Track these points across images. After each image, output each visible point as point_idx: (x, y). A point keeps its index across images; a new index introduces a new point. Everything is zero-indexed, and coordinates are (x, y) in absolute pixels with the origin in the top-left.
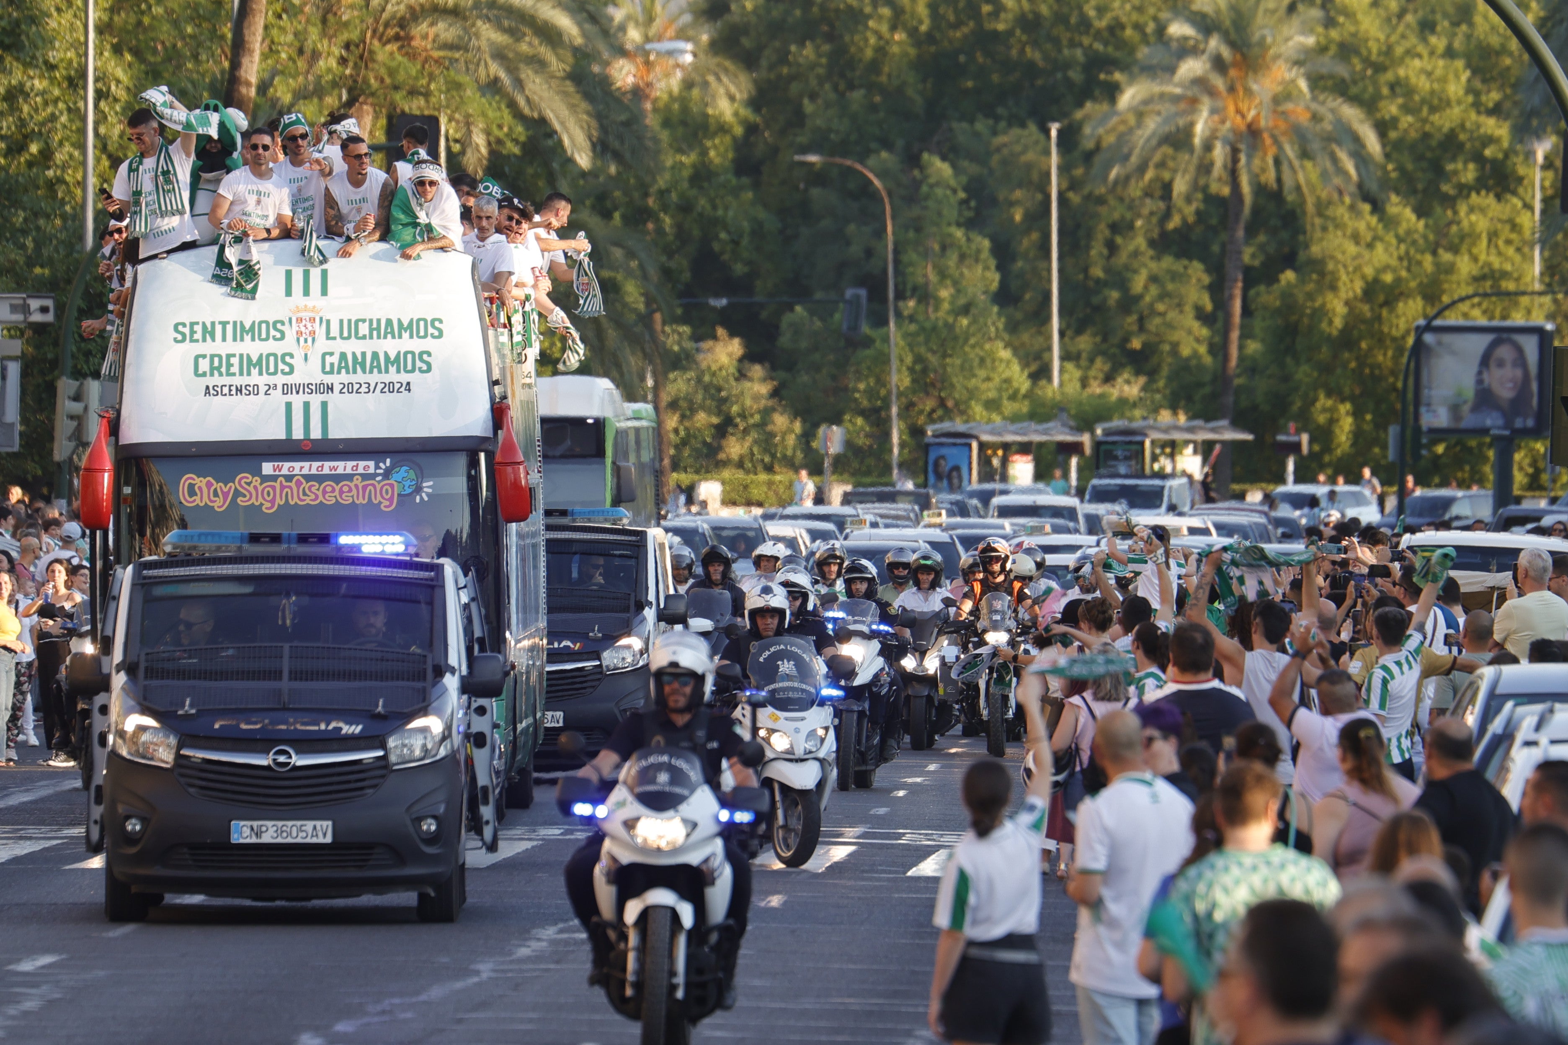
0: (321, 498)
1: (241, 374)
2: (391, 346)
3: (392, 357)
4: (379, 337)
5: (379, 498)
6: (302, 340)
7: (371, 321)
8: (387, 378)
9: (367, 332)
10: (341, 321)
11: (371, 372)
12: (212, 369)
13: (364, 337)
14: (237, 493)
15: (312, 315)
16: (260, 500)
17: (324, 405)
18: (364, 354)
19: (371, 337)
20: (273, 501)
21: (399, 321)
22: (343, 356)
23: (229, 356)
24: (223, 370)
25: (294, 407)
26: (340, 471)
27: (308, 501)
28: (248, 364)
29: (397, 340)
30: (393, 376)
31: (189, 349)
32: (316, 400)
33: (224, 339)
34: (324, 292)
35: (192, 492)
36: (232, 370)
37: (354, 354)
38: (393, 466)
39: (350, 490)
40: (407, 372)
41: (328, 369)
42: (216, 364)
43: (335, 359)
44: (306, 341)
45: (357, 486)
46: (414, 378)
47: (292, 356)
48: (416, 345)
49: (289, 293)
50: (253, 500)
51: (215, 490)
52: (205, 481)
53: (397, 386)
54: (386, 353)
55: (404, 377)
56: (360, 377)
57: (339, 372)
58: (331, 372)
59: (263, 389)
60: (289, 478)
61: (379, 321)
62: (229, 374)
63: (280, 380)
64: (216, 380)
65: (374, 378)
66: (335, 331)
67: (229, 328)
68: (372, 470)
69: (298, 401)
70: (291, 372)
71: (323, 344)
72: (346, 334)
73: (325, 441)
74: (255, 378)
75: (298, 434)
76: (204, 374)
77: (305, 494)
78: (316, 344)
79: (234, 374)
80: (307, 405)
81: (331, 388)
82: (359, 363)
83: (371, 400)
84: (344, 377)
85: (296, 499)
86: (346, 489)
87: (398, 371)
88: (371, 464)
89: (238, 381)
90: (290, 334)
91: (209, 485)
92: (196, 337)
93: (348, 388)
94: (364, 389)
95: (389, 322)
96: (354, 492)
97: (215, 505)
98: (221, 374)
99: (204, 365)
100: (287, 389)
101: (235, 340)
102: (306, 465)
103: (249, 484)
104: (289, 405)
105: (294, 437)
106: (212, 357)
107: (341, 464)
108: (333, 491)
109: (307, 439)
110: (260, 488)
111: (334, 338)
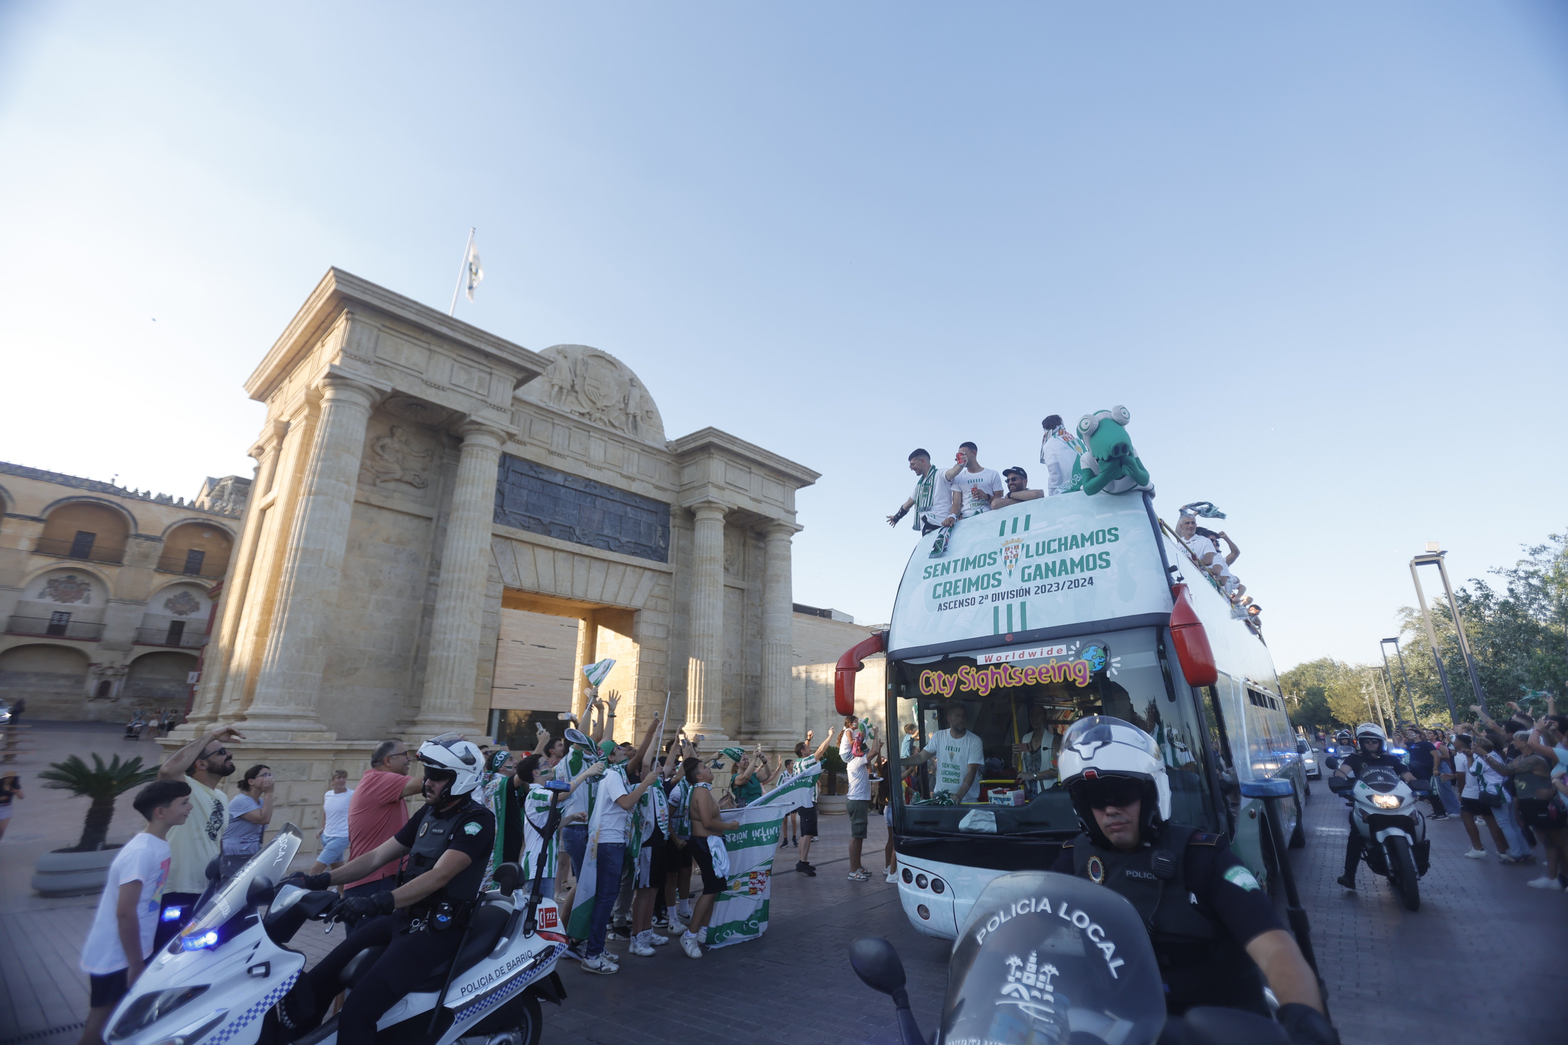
0: (1024, 681)
1: (964, 592)
2: (1075, 554)
3: (1077, 561)
4: (1066, 549)
5: (1073, 676)
6: (1008, 561)
7: (1060, 540)
8: (1072, 577)
9: (1057, 548)
10: (1038, 544)
11: (1060, 574)
12: (945, 591)
13: (1055, 551)
14: (960, 682)
15: (1016, 544)
16: (977, 686)
17: (1023, 605)
18: (1054, 563)
19: (1060, 550)
20: (986, 686)
21: (1082, 535)
22: (1038, 567)
23: (956, 582)
24: (952, 591)
25: (1000, 609)
26: (1038, 656)
27: (1014, 683)
28: (969, 584)
29: (1081, 548)
30: (1078, 575)
31: (933, 581)
32: (1016, 602)
33: (955, 571)
34: (1027, 528)
35: (928, 684)
36: (958, 590)
37: (1046, 564)
38: (1083, 647)
39: (1048, 672)
40: (1088, 569)
41: (1026, 578)
42: (948, 588)
43: (1032, 571)
44: (1011, 562)
45: (1053, 668)
46: (1096, 574)
47: (1000, 573)
48: (1096, 549)
49: (1002, 533)
50: (972, 686)
51: (944, 680)
52: (936, 674)
53: (1081, 582)
54: (1072, 559)
55: (1087, 574)
56: (1051, 580)
57: (1035, 579)
58: (1029, 580)
59: (978, 600)
60: (998, 665)
61: (1066, 538)
62: (955, 593)
63: (991, 591)
64: (948, 599)
65: (1063, 578)
66: (1032, 550)
67: (959, 563)
68: (1064, 653)
69: (1002, 605)
70: (999, 584)
71: (1023, 561)
72: (1040, 552)
73: (1024, 632)
74: (975, 593)
75: (1003, 630)
76: (939, 596)
77: (1011, 678)
78: (1018, 562)
79: (959, 593)
80: (1009, 607)
81: (1028, 592)
82: (1051, 570)
83: (1060, 596)
84: (1039, 582)
85: (1004, 683)
86: (1044, 671)
87: (1082, 570)
88: (1064, 647)
89: (961, 597)
90: (1000, 559)
91: (939, 677)
92: (937, 573)
93: (1042, 589)
94: (1054, 588)
95: (1074, 538)
96: (1051, 673)
97: (944, 692)
98: (950, 595)
99: (940, 590)
100: (995, 597)
101: (962, 570)
102: (1010, 653)
103: (968, 673)
104: (996, 609)
105: (1000, 633)
106: (946, 584)
107: (1038, 650)
108: (1034, 673)
109: (1011, 633)
110: (976, 676)
111: (1032, 556)
